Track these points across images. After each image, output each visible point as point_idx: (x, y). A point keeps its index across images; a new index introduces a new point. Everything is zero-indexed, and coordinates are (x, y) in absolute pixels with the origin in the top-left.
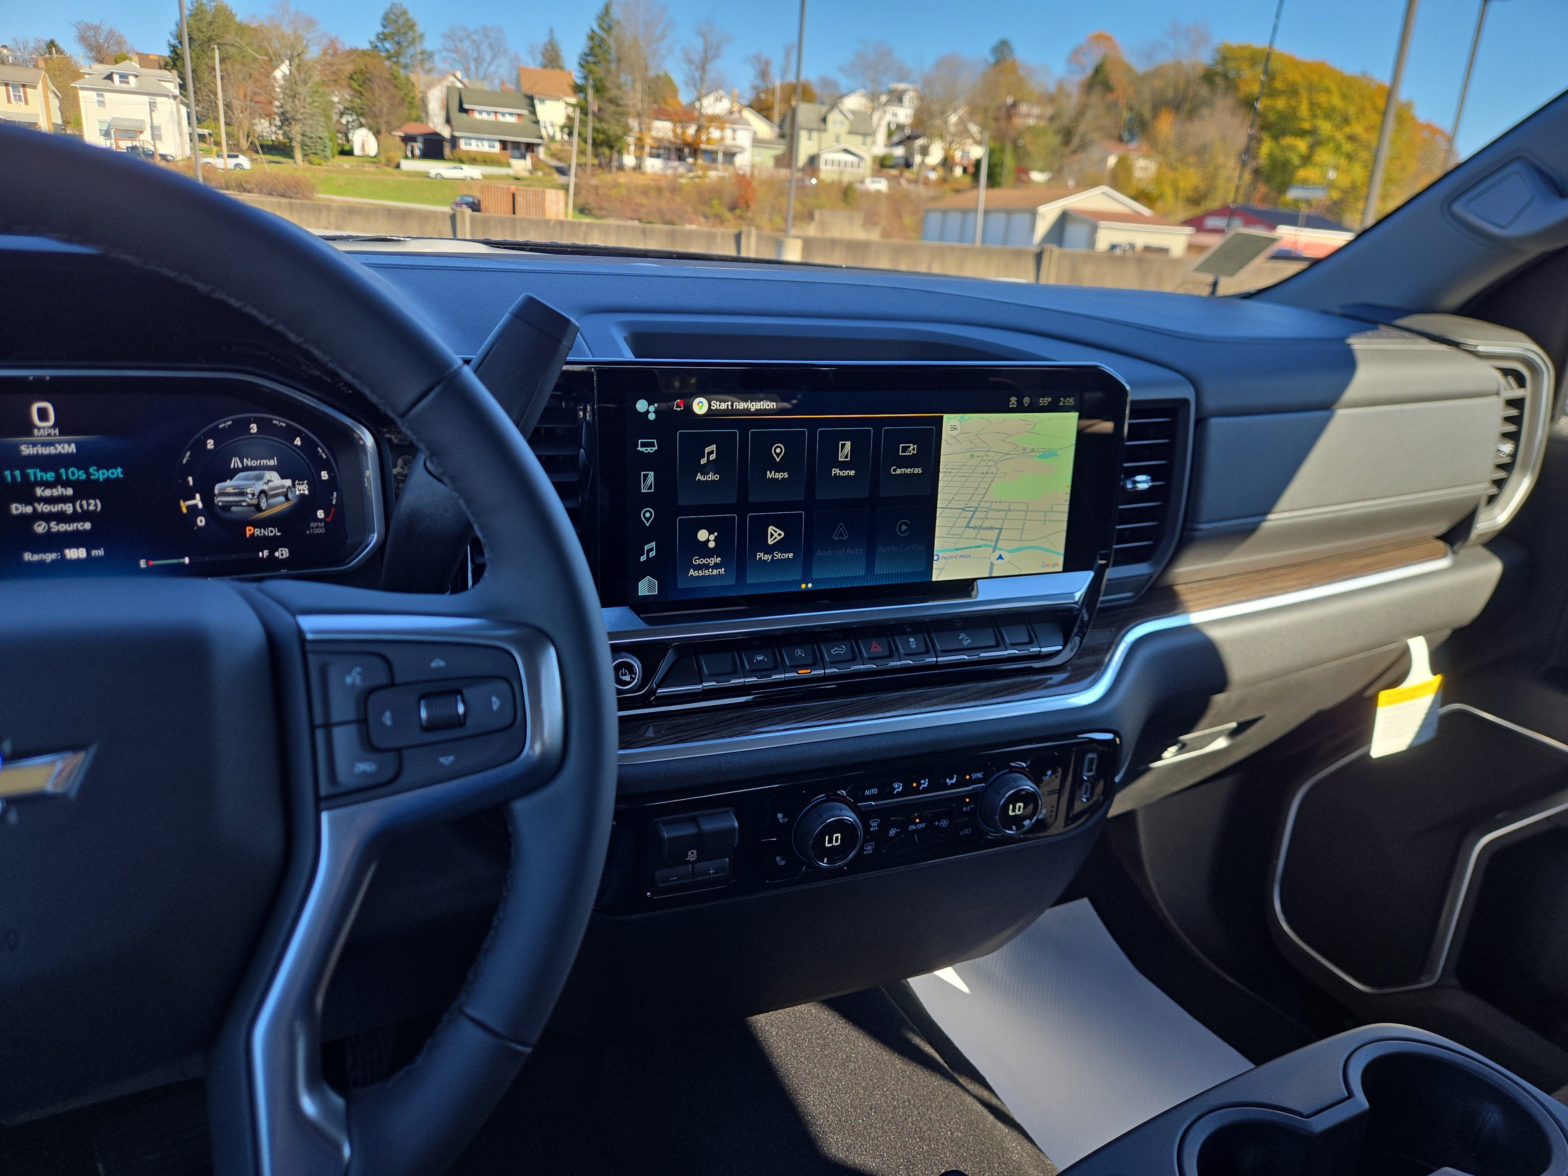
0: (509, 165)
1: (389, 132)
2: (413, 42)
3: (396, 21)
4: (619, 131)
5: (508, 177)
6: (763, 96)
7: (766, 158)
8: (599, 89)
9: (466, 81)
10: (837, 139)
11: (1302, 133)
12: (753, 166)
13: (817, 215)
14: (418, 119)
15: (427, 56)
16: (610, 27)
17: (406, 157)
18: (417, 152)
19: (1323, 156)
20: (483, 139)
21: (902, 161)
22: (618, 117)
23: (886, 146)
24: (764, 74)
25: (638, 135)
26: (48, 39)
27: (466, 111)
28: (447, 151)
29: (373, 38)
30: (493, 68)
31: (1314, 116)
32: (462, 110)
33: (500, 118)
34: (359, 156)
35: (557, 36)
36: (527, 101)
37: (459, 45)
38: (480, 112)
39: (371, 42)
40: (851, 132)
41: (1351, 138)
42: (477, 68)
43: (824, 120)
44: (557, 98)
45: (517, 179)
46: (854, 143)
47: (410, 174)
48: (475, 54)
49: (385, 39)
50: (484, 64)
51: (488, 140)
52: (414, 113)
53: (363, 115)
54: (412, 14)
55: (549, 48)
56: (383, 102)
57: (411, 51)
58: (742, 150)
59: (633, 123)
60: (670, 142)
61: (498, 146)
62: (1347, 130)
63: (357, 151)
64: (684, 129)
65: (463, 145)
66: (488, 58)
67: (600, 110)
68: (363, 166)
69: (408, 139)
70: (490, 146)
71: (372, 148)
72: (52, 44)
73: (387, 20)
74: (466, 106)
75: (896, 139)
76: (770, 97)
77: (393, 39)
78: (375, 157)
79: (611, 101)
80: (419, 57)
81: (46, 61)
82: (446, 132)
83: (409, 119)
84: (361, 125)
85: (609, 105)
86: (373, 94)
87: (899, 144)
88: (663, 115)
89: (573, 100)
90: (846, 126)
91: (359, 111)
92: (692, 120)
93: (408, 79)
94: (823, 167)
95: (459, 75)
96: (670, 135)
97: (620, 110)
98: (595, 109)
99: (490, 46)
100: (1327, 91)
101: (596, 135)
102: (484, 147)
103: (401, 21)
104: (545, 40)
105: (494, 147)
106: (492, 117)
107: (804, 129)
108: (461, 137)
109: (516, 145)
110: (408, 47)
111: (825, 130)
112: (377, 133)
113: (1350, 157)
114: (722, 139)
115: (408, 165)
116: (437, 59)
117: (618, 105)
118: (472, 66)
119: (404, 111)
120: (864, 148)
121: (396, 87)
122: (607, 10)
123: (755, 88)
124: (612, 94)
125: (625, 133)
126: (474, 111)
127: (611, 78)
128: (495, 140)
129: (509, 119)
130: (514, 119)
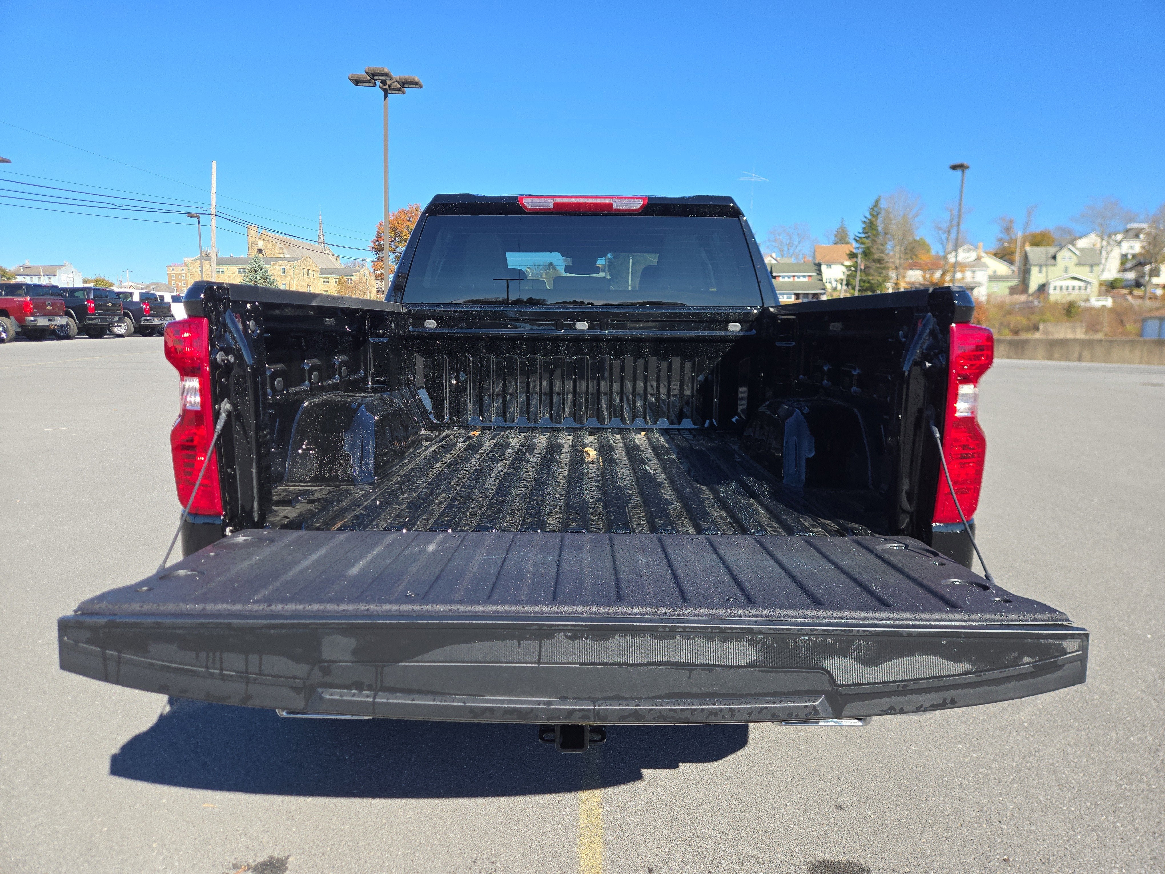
4: (880, 279)
6: (1006, 245)
7: (1002, 290)
8: (867, 254)
9: (778, 259)
10: (1066, 270)
12: (989, 296)
13: (1041, 327)
16: (877, 214)
20: (783, 294)
21: (1133, 283)
22: (880, 270)
23: (1119, 271)
24: (1008, 230)
25: (895, 281)
26: (549, 261)
27: (773, 277)
30: (799, 248)
33: (796, 279)
36: (815, 267)
38: (783, 277)
40: (1078, 264)
42: (788, 249)
43: (1054, 257)
44: (838, 263)
46: (1083, 272)
48: (788, 241)
50: (794, 247)
51: (787, 294)
55: (840, 230)
58: (980, 284)
59: (893, 274)
60: (920, 284)
61: (793, 297)
64: (932, 274)
66: (796, 243)
67: (866, 267)
70: (788, 298)
72: (551, 264)
74: (774, 274)
75: (1129, 265)
76: (1013, 246)
79: (876, 261)
81: (546, 274)
85: (874, 264)
87: (1130, 269)
88: (915, 266)
89: (848, 263)
90: (1075, 259)
92: (938, 268)
94: (1051, 291)
95: (774, 255)
96: (921, 280)
97: (883, 266)
98: (863, 267)
99: (798, 235)
101: (862, 284)
102: (784, 298)
104: (838, 226)
105: (790, 298)
106: (791, 279)
107: (1035, 265)
109: (806, 295)
111: (1054, 265)
114: (963, 278)
117: (881, 263)
118: (785, 249)
120: (1091, 275)
122: (876, 204)
123: (1001, 240)
124: (876, 256)
125: (884, 281)
126: (779, 276)
127: (875, 247)
128: (791, 294)
129: (802, 279)
130: (806, 279)
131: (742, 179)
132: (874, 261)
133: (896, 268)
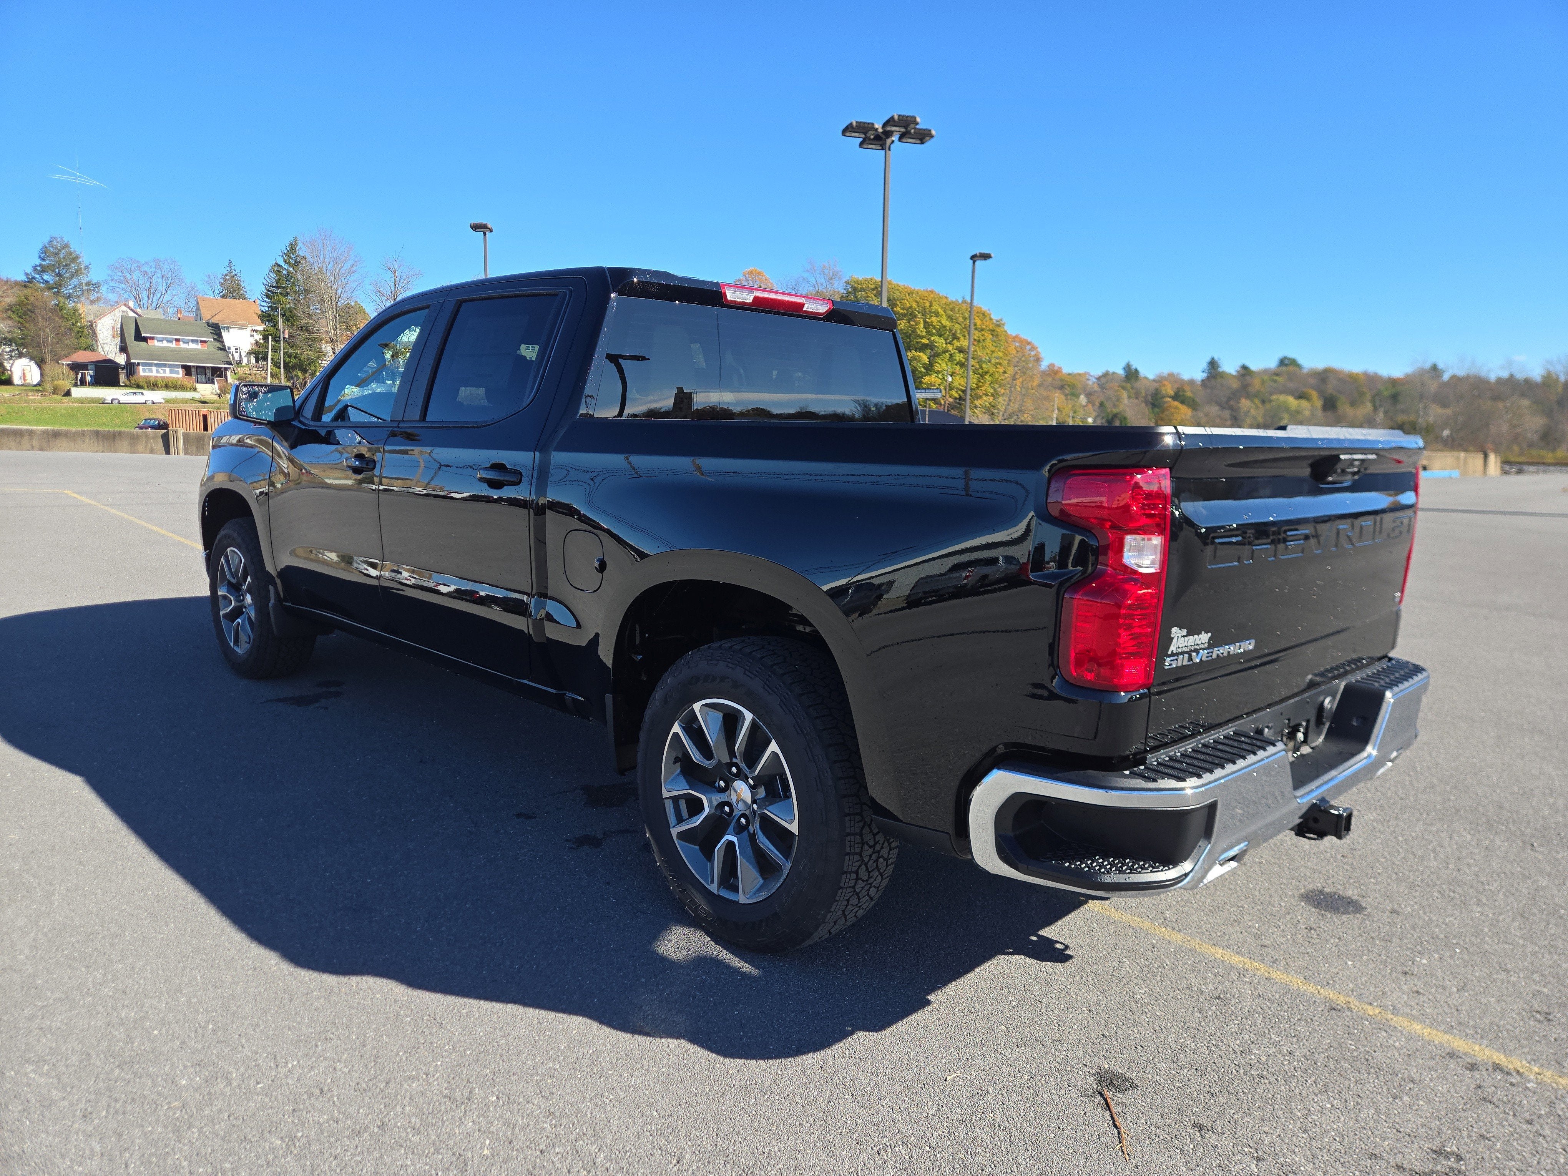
0: (195, 390)
1: (57, 361)
2: (77, 272)
3: (57, 254)
4: (312, 355)
5: (194, 400)
8: (289, 317)
9: (138, 310)
11: (923, 348)
14: (89, 348)
15: (93, 287)
16: (297, 263)
17: (76, 385)
18: (88, 379)
19: (942, 365)
20: (165, 365)
27: (145, 339)
28: (122, 378)
29: (29, 270)
30: (167, 298)
31: (930, 333)
32: (139, 337)
33: (182, 345)
34: (18, 385)
35: (237, 268)
36: (209, 330)
37: (129, 276)
38: (160, 340)
39: (27, 274)
41: (961, 350)
42: (149, 298)
44: (243, 327)
45: (204, 402)
47: (81, 401)
48: (147, 285)
49: (44, 271)
50: (158, 294)
51: (170, 366)
52: (83, 342)
53: (24, 345)
54: (75, 247)
55: (228, 278)
56: (47, 333)
57: (75, 281)
61: (181, 372)
62: (957, 344)
63: (17, 380)
65: (142, 372)
66: (162, 288)
67: (292, 336)
68: (27, 395)
69: (76, 367)
70: (171, 372)
71: (34, 374)
73: (45, 253)
74: (144, 334)
77: (53, 271)
78: (38, 385)
79: (304, 328)
80: (85, 288)
82: (121, 359)
83: (78, 348)
84: (21, 355)
85: (300, 332)
86: (36, 324)
89: (261, 328)
91: (19, 342)
93: (75, 310)
95: (131, 304)
97: (313, 336)
98: (288, 336)
99: (164, 277)
100: (937, 314)
101: (288, 360)
102: (167, 373)
103: (62, 255)
104: (224, 271)
105: (176, 372)
106: (173, 345)
108: (138, 364)
109: (201, 370)
110: (71, 278)
112: (40, 363)
113: (962, 365)
115: (78, 392)
116: (103, 289)
117: (310, 333)
118: (145, 296)
119: (71, 340)
121: (62, 317)
122: (293, 247)
124: (303, 322)
125: (318, 358)
126: (153, 338)
127: (300, 308)
128: (177, 366)
129: (192, 346)
130: (198, 346)
131: (57, 177)
132: (301, 328)
133: (332, 341)
